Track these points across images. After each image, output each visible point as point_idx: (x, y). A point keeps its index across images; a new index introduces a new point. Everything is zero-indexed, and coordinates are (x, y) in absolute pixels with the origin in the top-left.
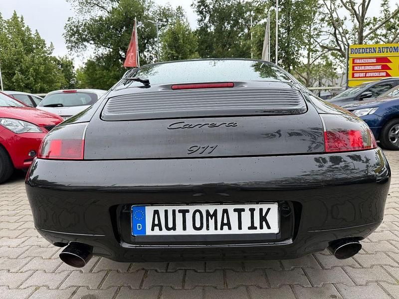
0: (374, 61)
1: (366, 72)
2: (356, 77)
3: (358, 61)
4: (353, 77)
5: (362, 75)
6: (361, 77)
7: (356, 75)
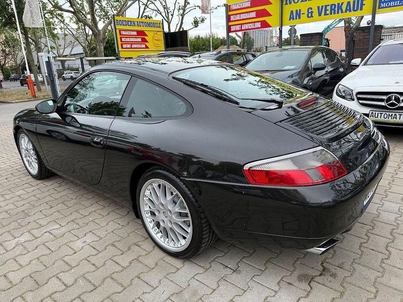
0: (135, 33)
1: (132, 43)
2: (125, 48)
3: (123, 33)
4: (122, 48)
5: (129, 46)
6: (129, 48)
7: (125, 46)
